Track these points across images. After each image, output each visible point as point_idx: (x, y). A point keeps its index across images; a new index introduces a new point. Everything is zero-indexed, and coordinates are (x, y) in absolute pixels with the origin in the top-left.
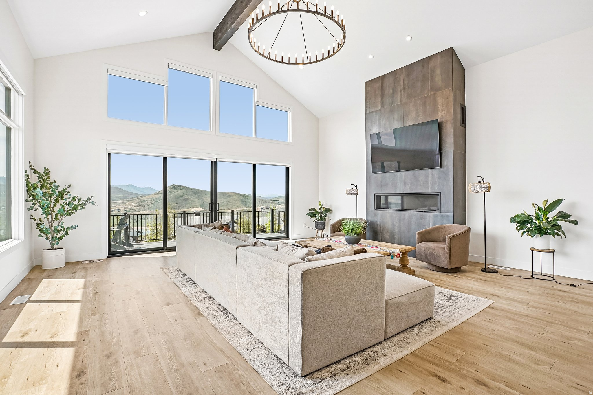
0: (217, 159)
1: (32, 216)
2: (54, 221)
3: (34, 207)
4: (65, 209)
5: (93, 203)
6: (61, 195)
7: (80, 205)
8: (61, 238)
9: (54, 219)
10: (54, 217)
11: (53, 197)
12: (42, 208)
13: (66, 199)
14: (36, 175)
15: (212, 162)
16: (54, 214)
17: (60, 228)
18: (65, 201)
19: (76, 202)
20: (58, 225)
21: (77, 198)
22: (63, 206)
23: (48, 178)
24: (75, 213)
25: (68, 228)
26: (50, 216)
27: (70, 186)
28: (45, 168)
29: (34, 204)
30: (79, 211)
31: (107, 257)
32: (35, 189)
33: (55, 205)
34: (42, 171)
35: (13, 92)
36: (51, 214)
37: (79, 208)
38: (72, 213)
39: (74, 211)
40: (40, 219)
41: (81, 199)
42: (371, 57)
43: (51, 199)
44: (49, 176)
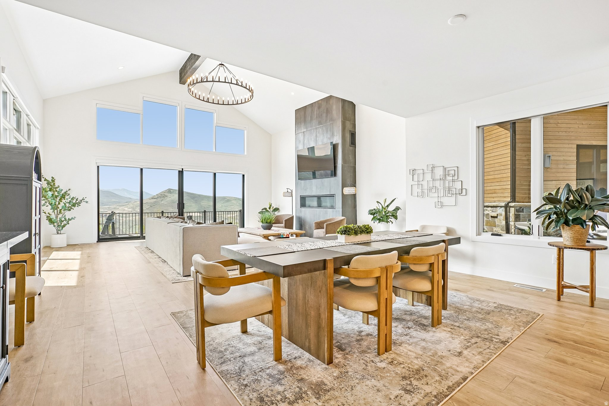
0: (182, 169)
1: (44, 211)
2: (58, 214)
3: (46, 204)
4: (67, 206)
5: (87, 202)
6: (63, 197)
7: (77, 203)
8: (64, 226)
9: (59, 213)
10: (59, 212)
11: (58, 198)
12: (51, 205)
13: (67, 199)
14: (46, 182)
15: (179, 171)
16: (59, 210)
17: (63, 219)
18: (67, 200)
19: (74, 201)
20: (62, 217)
21: (75, 198)
22: (65, 204)
23: (54, 184)
24: (73, 209)
25: (69, 219)
26: (56, 211)
27: (70, 189)
28: (52, 177)
29: (46, 202)
30: (76, 207)
31: (97, 242)
32: (46, 192)
33: (59, 203)
34: (50, 180)
35: (32, 127)
36: (56, 209)
37: (77, 205)
38: (72, 209)
39: (73, 207)
40: (49, 213)
41: (78, 199)
42: (293, 94)
43: (57, 199)
44: (54, 182)
